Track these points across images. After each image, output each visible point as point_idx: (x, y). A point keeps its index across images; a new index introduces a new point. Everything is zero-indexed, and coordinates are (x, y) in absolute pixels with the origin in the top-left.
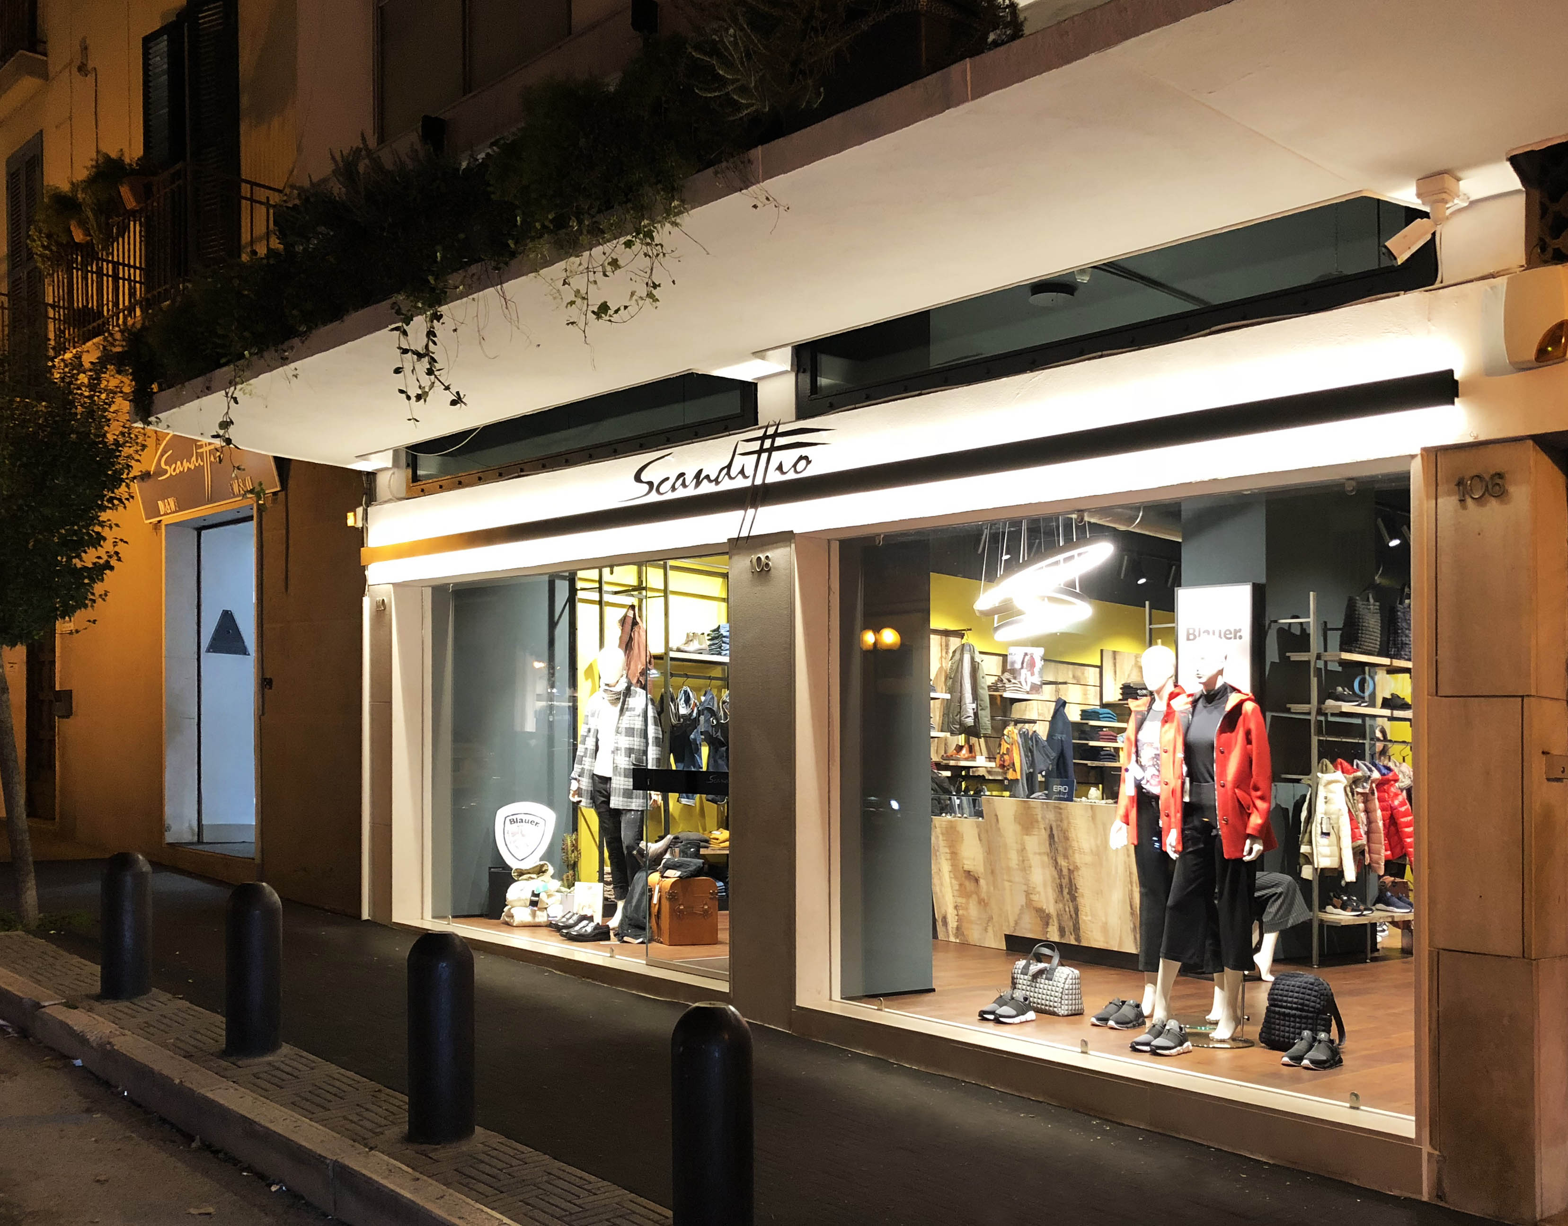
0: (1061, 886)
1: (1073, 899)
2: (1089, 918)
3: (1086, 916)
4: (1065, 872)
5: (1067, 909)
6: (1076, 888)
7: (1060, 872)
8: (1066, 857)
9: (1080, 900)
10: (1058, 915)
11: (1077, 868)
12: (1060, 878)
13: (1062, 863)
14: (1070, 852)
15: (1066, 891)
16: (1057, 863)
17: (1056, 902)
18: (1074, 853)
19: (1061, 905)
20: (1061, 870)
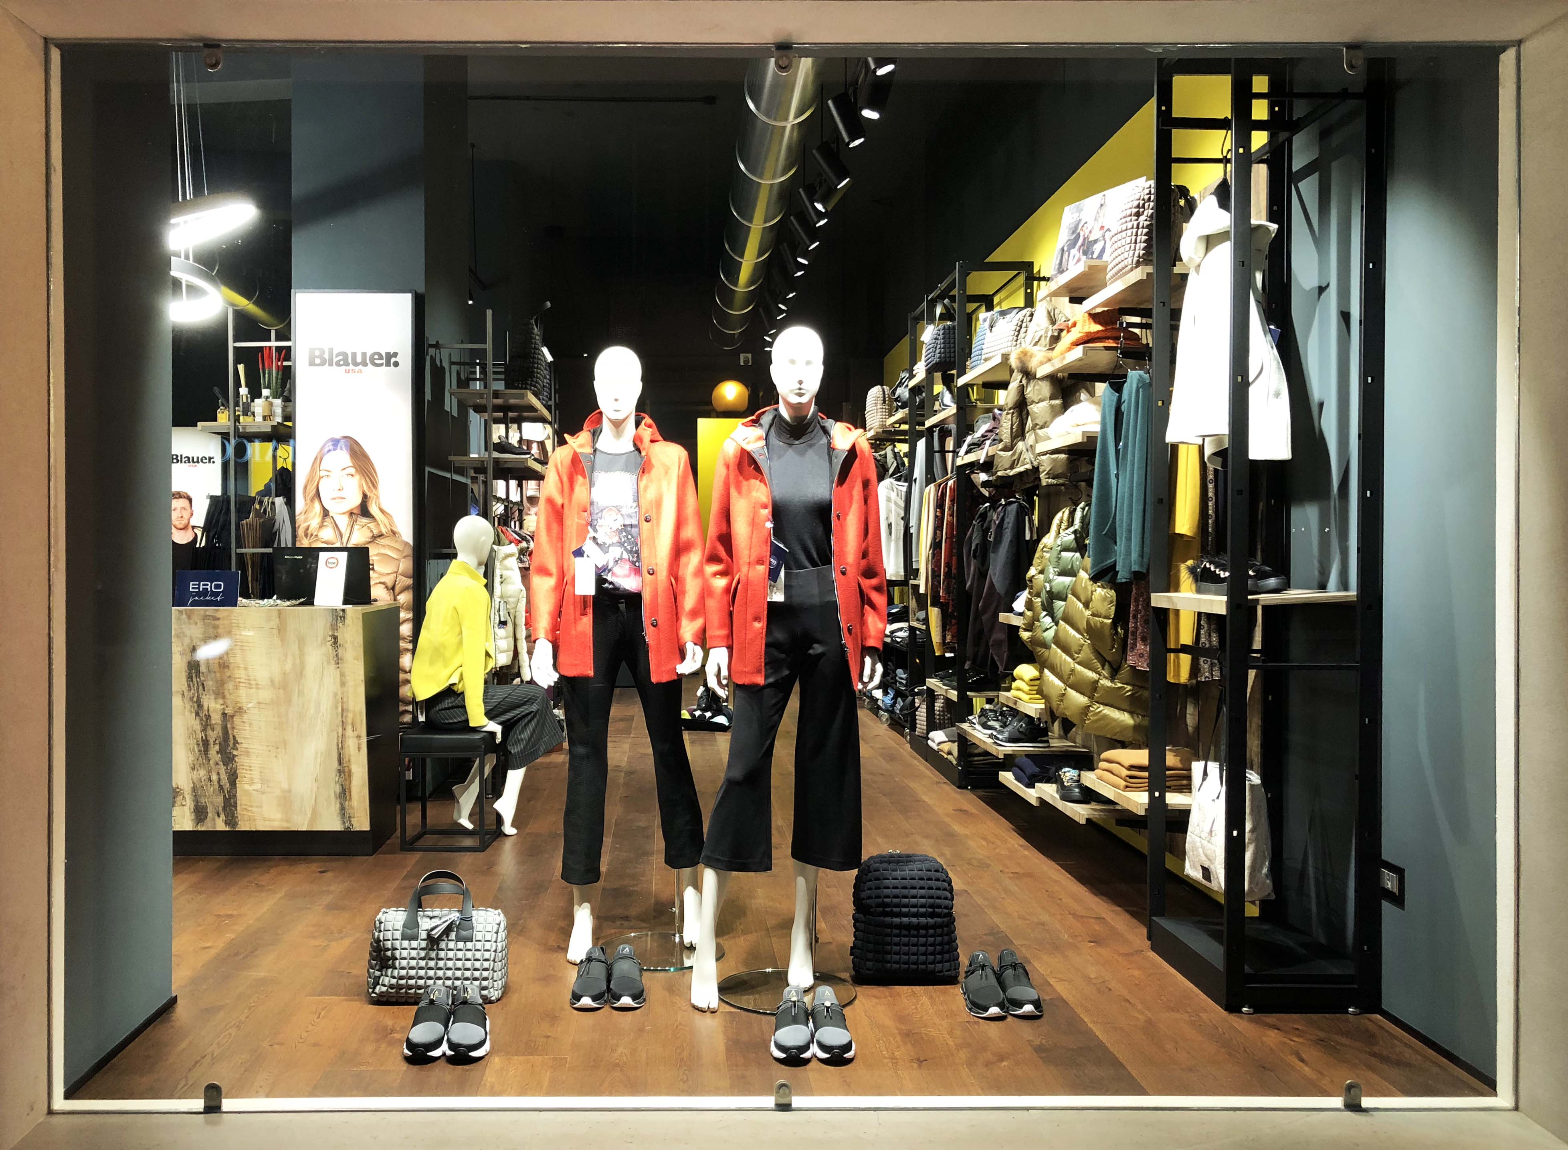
0: (206, 743)
1: (228, 759)
2: (258, 786)
3: (252, 783)
4: (216, 718)
5: (214, 777)
6: (236, 742)
7: (206, 723)
8: (220, 694)
9: (242, 761)
10: (194, 789)
11: (240, 710)
12: (204, 730)
13: (212, 704)
14: (230, 686)
15: (214, 750)
16: (200, 706)
17: (193, 769)
18: (236, 688)
19: (202, 773)
20: (208, 717)
